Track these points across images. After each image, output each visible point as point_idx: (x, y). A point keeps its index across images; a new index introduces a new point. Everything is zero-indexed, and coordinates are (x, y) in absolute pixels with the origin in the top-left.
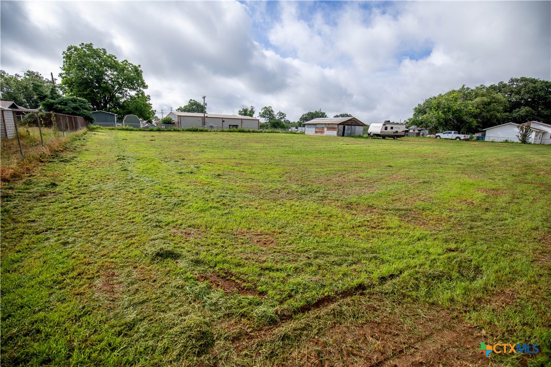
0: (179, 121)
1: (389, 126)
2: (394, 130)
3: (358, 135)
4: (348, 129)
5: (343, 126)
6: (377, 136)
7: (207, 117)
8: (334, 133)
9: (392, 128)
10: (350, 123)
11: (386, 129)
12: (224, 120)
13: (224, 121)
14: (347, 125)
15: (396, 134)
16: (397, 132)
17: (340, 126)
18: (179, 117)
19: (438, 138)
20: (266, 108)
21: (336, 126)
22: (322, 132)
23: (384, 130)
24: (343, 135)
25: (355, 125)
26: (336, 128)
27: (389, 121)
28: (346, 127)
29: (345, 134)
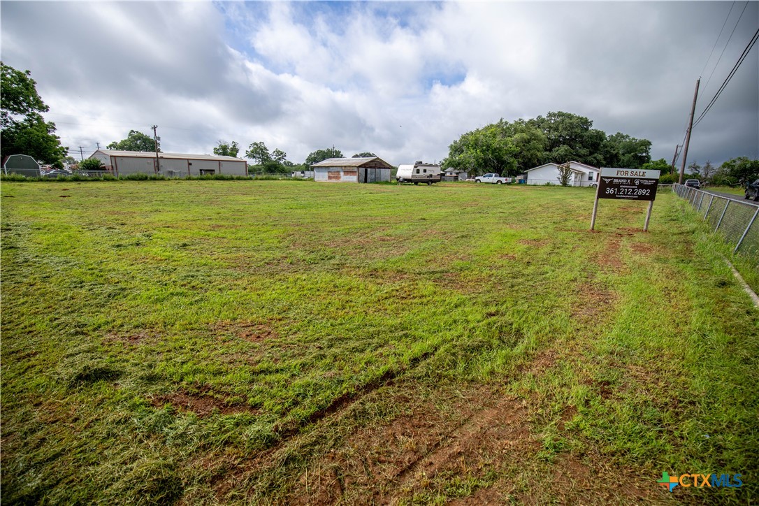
0: (114, 165)
1: (421, 169)
2: (428, 173)
3: (385, 180)
4: (371, 173)
5: (364, 169)
6: (407, 181)
7: (162, 157)
8: (354, 178)
9: (425, 171)
10: (374, 165)
11: (418, 172)
12: (190, 162)
13: (190, 164)
14: (370, 167)
15: (431, 178)
16: (431, 176)
17: (360, 169)
18: (113, 159)
19: (478, 182)
20: (255, 144)
21: (356, 169)
22: (338, 178)
23: (415, 174)
24: (366, 181)
25: (380, 168)
26: (355, 172)
27: (421, 162)
28: (369, 170)
29: (368, 180)
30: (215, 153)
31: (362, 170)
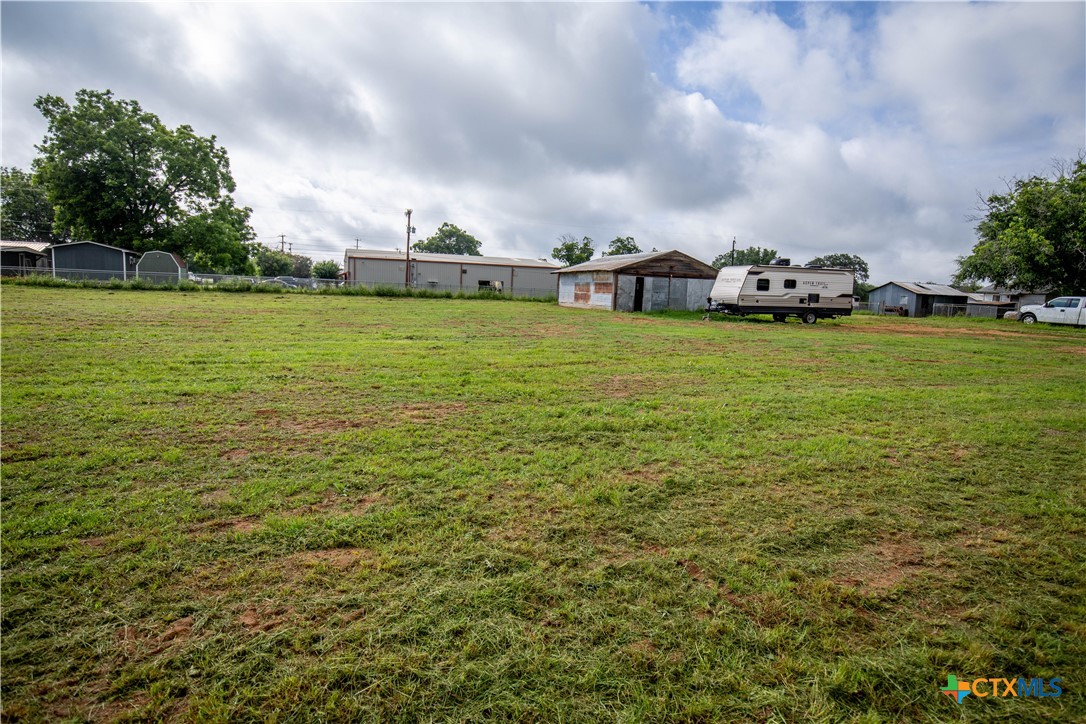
0: (352, 271)
1: (777, 278)
2: (802, 290)
3: (696, 307)
4: (656, 289)
5: (634, 279)
6: (734, 311)
8: (603, 300)
9: (790, 284)
10: (667, 270)
11: (763, 285)
12: (464, 268)
13: (464, 272)
14: (654, 275)
15: (812, 305)
16: (814, 298)
17: (622, 278)
18: (352, 261)
19: (1029, 320)
20: (619, 240)
21: (611, 279)
23: (752, 290)
24: (638, 306)
25: (685, 276)
26: (610, 284)
27: (787, 262)
28: (649, 281)
29: (647, 305)
30: (555, 256)
31: (628, 282)
